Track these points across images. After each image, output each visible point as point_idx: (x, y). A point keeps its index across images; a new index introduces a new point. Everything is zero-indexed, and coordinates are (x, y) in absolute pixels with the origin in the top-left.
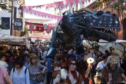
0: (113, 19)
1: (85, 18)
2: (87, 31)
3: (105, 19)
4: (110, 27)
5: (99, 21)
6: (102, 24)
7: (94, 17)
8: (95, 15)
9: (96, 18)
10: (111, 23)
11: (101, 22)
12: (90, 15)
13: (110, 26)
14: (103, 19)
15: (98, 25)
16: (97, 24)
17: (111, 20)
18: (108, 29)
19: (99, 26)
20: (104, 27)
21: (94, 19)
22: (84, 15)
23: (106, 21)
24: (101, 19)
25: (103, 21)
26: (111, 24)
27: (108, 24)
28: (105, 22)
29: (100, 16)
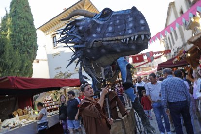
0: (132, 17)
1: (81, 28)
2: (89, 51)
3: (118, 22)
4: (131, 34)
5: (108, 27)
6: (113, 32)
7: (98, 22)
8: (98, 19)
9: (101, 23)
10: (131, 25)
11: (110, 29)
12: (89, 21)
13: (130, 31)
14: (114, 22)
15: (107, 35)
16: (105, 33)
17: (131, 19)
18: (128, 39)
19: (109, 37)
20: (120, 36)
21: (98, 25)
22: (78, 24)
23: (120, 24)
24: (111, 23)
25: (114, 25)
26: (131, 28)
27: (125, 30)
28: (119, 27)
29: (107, 18)
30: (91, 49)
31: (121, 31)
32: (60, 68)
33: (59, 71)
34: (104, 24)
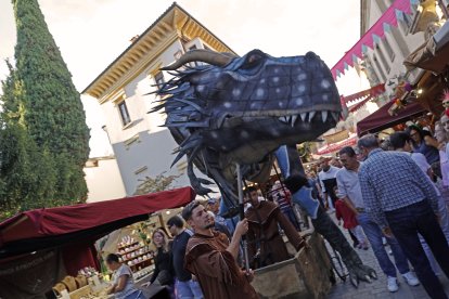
0: (306, 72)
1: (201, 88)
2: (215, 135)
3: (276, 79)
4: (301, 107)
5: (256, 88)
6: (265, 101)
7: (235, 76)
8: (236, 71)
9: (243, 79)
10: (302, 89)
11: (260, 93)
12: (218, 75)
13: (300, 102)
14: (269, 79)
15: (253, 105)
16: (249, 101)
17: (302, 76)
18: (294, 118)
19: (255, 110)
20: (278, 108)
21: (237, 83)
22: (195, 79)
23: (281, 84)
24: (263, 81)
25: (268, 87)
26: (303, 96)
27: (290, 98)
28: (278, 90)
29: (255, 70)
30: (219, 130)
31: (282, 99)
32: (145, 169)
33: (143, 176)
34: (248, 82)
